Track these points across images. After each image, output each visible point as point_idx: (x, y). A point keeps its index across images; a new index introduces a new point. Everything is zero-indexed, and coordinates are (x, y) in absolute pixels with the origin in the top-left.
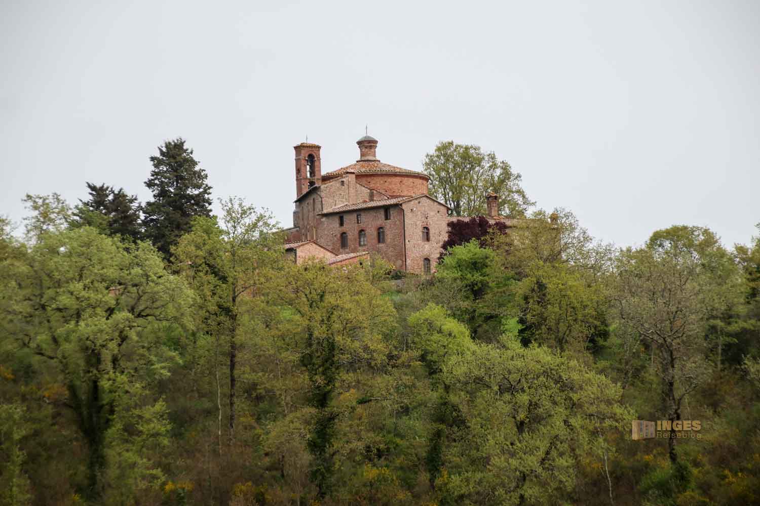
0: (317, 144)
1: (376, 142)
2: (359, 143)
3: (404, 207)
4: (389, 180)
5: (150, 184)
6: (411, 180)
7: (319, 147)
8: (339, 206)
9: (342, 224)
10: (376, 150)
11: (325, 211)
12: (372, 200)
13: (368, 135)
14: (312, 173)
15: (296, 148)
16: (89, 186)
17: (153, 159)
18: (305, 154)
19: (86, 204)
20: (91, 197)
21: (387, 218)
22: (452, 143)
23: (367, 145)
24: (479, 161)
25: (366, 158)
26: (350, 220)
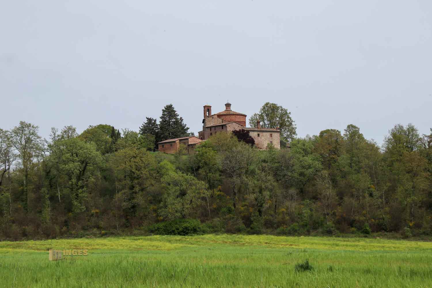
0: (210, 105)
1: (231, 105)
2: (226, 105)
3: (227, 125)
4: (232, 116)
5: (161, 118)
6: (239, 116)
7: (211, 107)
8: (212, 124)
9: (211, 130)
10: (231, 107)
11: (207, 126)
12: (222, 123)
13: (229, 102)
14: (209, 114)
15: (204, 107)
16: (147, 118)
17: (163, 110)
18: (206, 108)
19: (146, 124)
20: (147, 121)
21: (223, 129)
22: (269, 103)
23: (228, 105)
24: (278, 108)
25: (227, 109)
26: (213, 129)
